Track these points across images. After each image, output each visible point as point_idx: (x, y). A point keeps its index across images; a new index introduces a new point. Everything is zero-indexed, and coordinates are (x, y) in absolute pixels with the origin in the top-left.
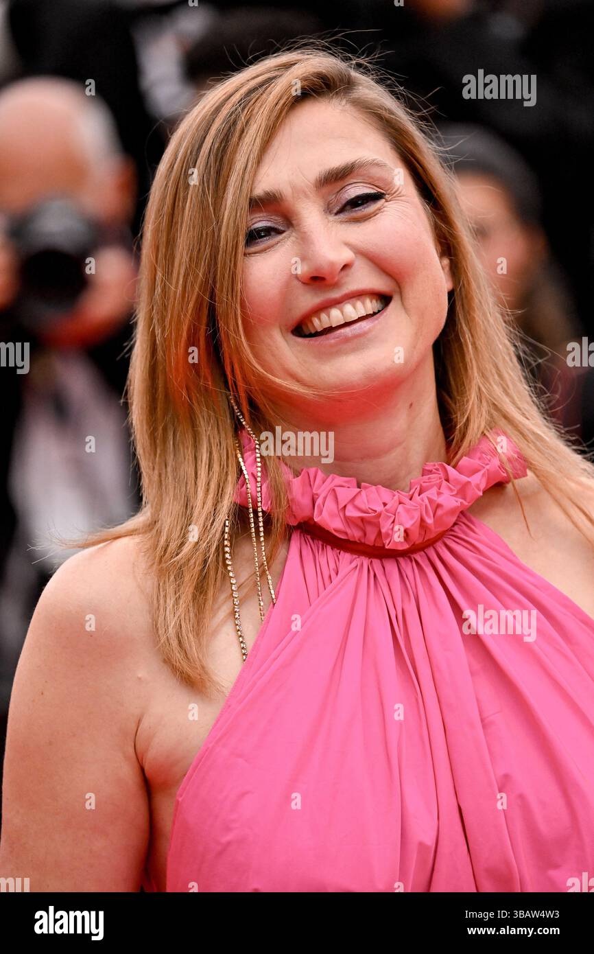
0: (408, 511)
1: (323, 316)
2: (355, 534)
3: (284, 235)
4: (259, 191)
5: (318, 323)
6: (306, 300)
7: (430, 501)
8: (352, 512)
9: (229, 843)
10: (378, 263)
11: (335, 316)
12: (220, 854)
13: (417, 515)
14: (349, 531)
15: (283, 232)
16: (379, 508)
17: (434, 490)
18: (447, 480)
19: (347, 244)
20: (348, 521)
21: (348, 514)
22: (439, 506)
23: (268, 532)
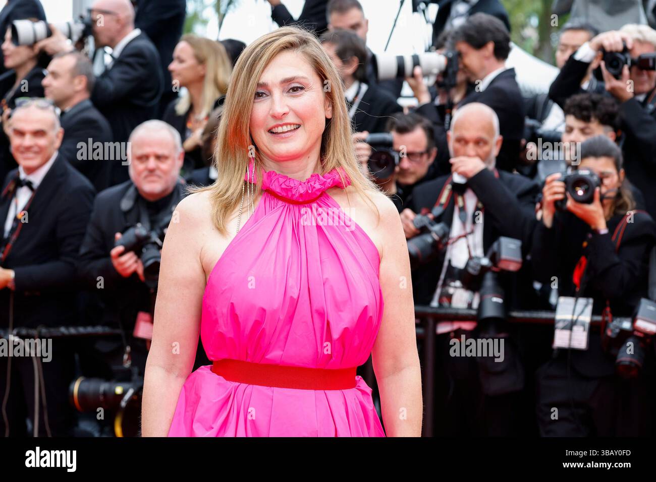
0: (303, 187)
1: (276, 128)
2: (284, 194)
3: (269, 97)
4: (261, 81)
5: (274, 130)
6: (272, 123)
7: (311, 185)
8: (283, 186)
9: (225, 290)
10: (297, 114)
11: (280, 130)
12: (222, 293)
13: (305, 189)
14: (282, 193)
15: (268, 95)
16: (292, 185)
17: (313, 182)
18: (319, 180)
19: (288, 106)
20: (282, 189)
21: (282, 187)
22: (314, 187)
23: (254, 190)
